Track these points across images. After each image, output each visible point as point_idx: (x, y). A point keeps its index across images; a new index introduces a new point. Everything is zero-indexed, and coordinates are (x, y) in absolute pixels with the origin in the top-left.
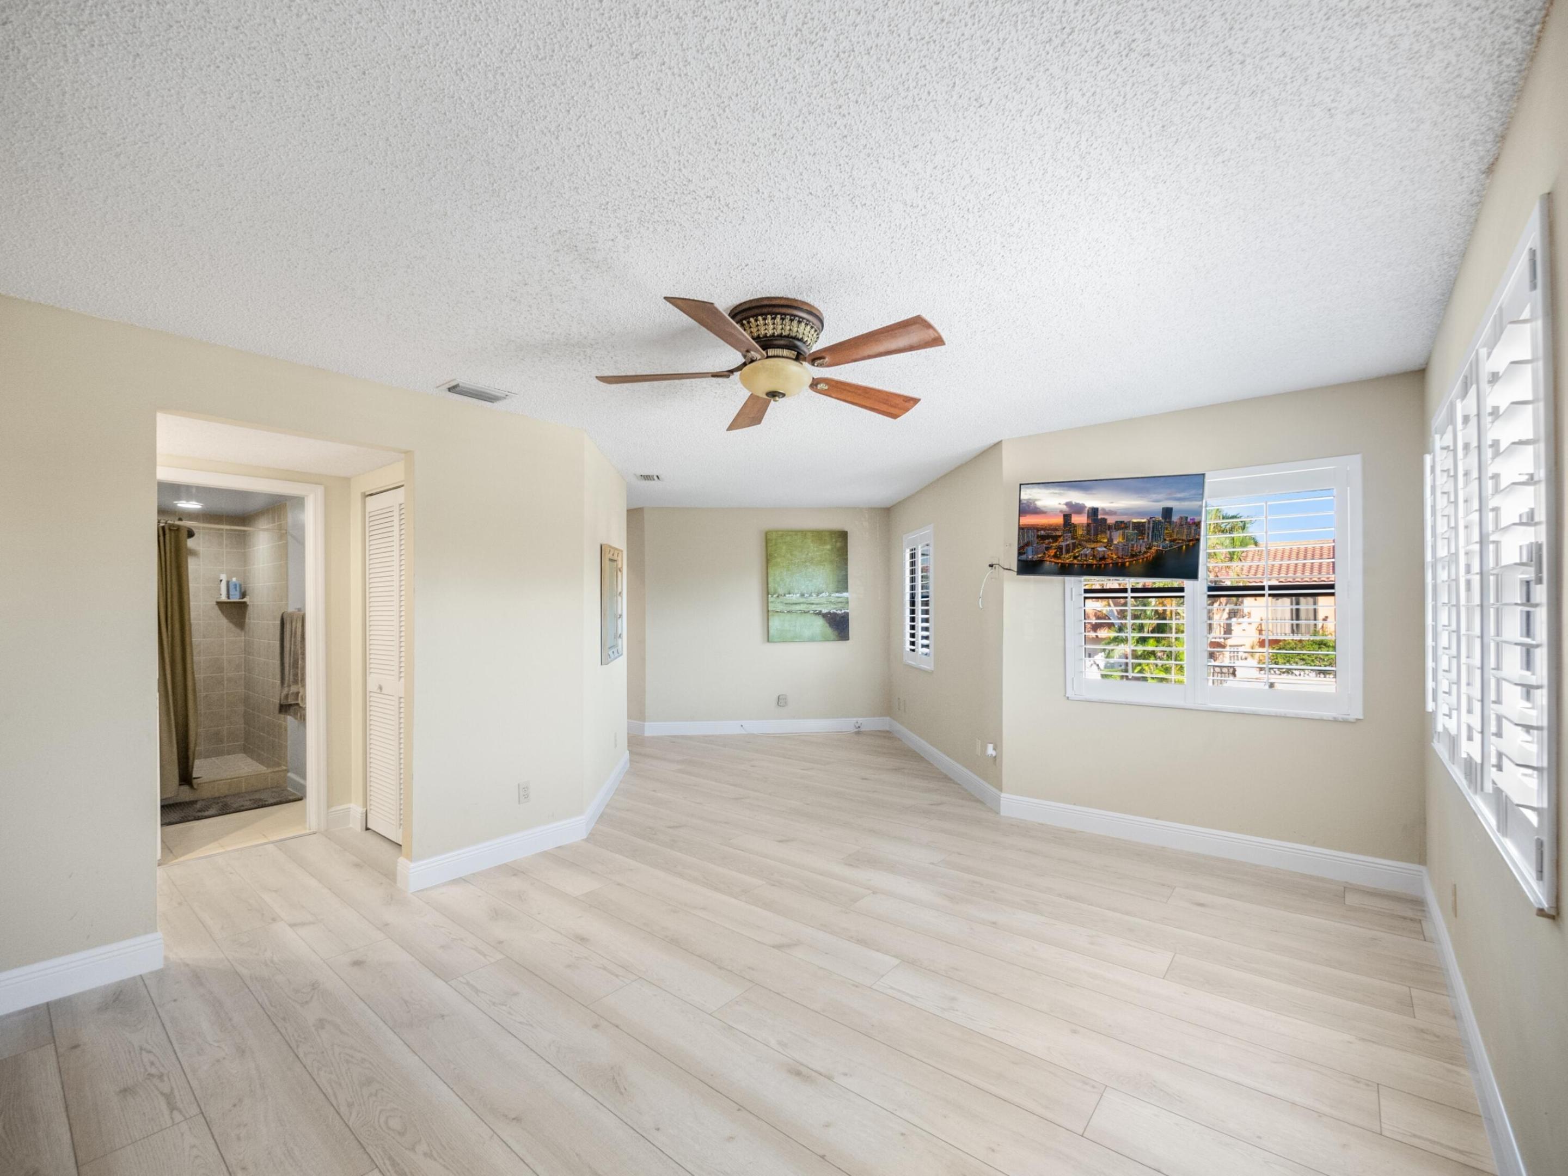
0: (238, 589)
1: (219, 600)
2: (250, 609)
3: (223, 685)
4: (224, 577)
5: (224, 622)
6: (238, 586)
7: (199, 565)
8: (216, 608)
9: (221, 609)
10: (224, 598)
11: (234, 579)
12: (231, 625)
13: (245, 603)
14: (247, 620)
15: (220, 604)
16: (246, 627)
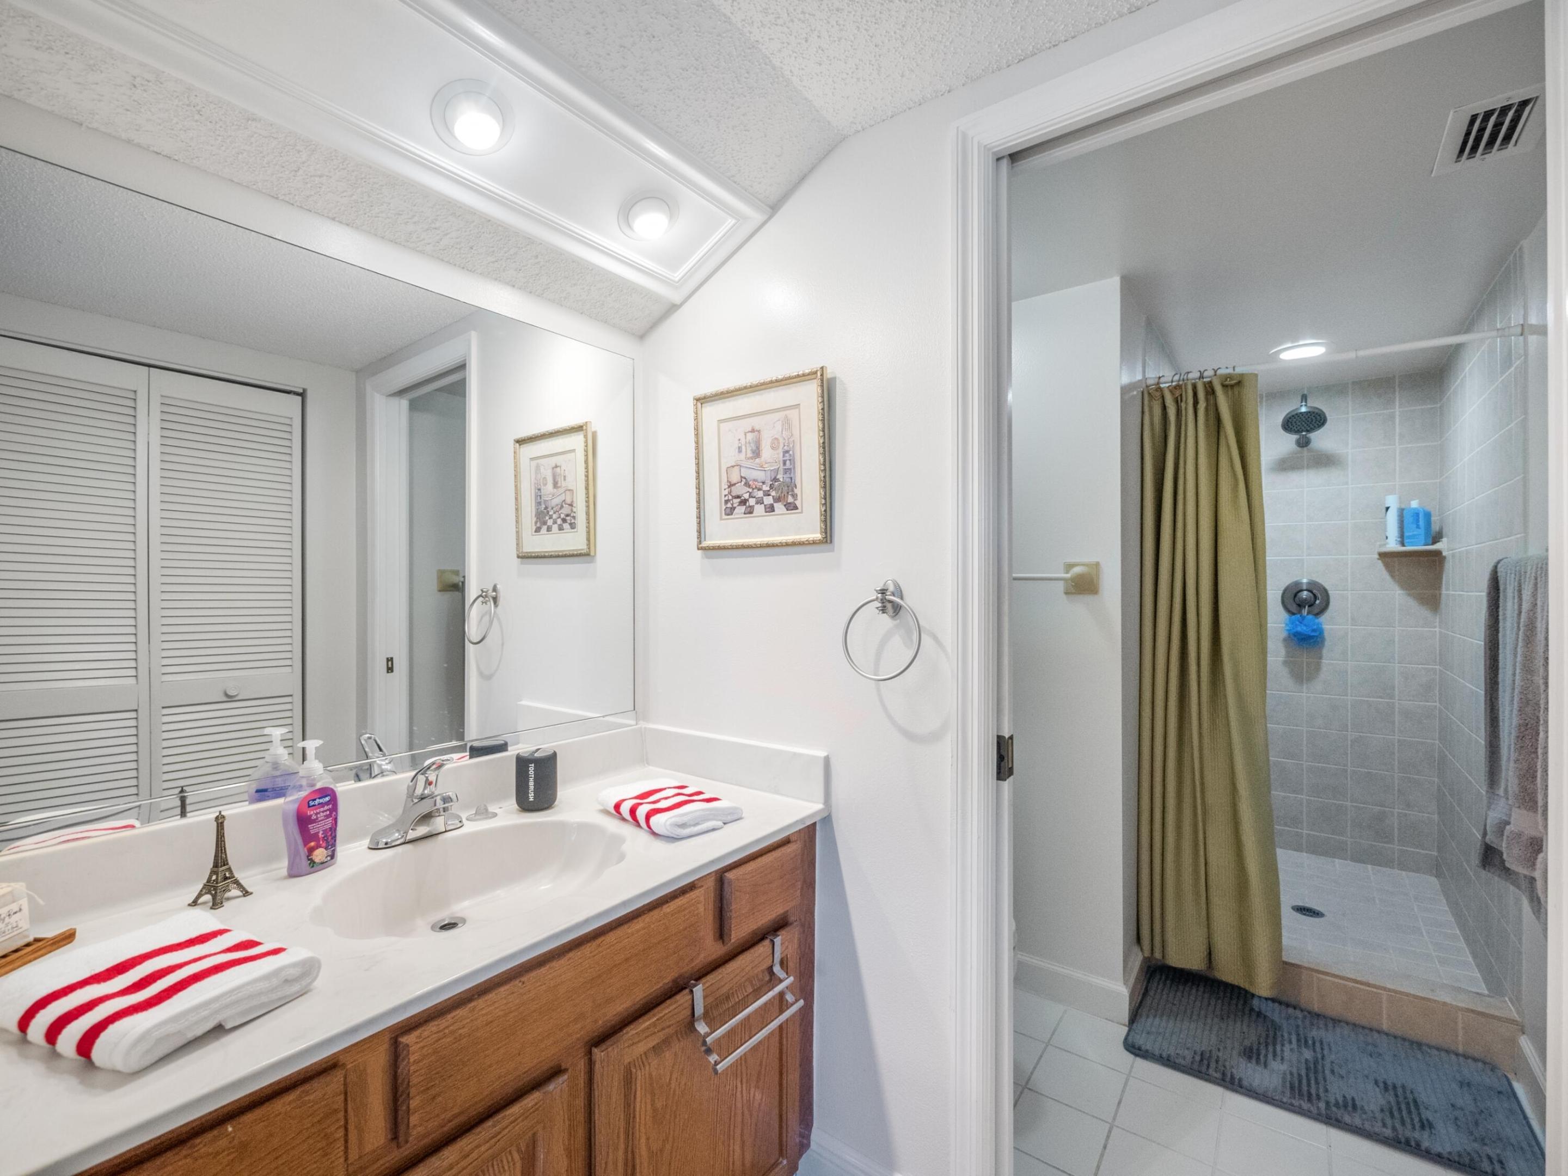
0: (1422, 523)
1: (1383, 550)
2: (1449, 566)
3: (1393, 723)
4: (1392, 501)
5: (1396, 595)
6: (1421, 516)
7: (1347, 483)
8: (1380, 564)
9: (1387, 566)
10: (1392, 545)
11: (1414, 504)
12: (1412, 603)
13: (1438, 553)
14: (1444, 592)
15: (1384, 556)
16: (1443, 606)
